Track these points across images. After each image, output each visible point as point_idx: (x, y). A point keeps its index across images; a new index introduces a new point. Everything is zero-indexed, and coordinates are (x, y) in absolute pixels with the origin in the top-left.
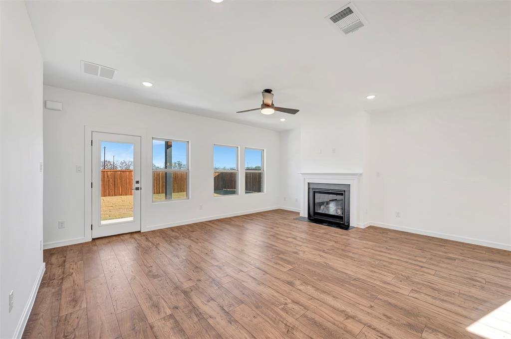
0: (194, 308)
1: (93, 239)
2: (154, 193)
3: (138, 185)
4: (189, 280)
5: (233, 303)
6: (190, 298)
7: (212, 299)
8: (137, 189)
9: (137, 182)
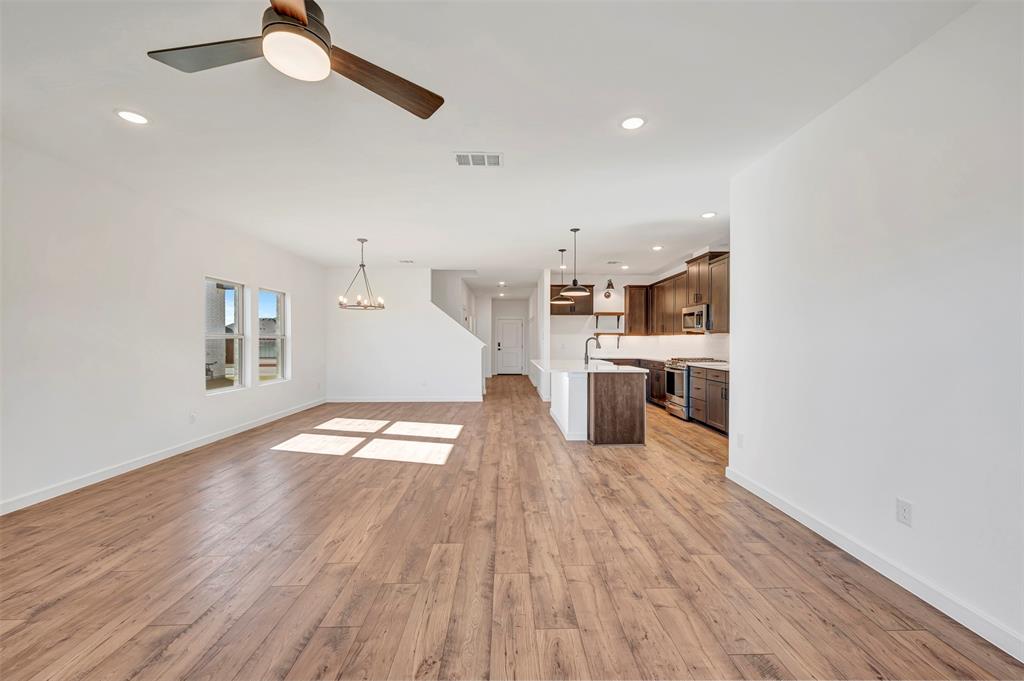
0: (655, 550)
4: (660, 606)
5: (596, 536)
6: (661, 566)
7: (624, 550)
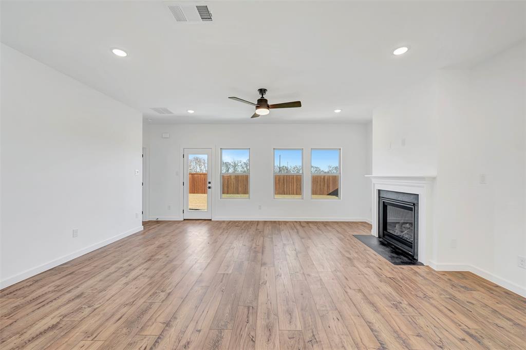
1: (184, 220)
2: (223, 193)
3: (209, 185)
8: (210, 188)
9: (210, 183)
